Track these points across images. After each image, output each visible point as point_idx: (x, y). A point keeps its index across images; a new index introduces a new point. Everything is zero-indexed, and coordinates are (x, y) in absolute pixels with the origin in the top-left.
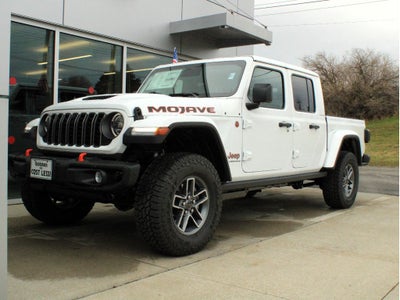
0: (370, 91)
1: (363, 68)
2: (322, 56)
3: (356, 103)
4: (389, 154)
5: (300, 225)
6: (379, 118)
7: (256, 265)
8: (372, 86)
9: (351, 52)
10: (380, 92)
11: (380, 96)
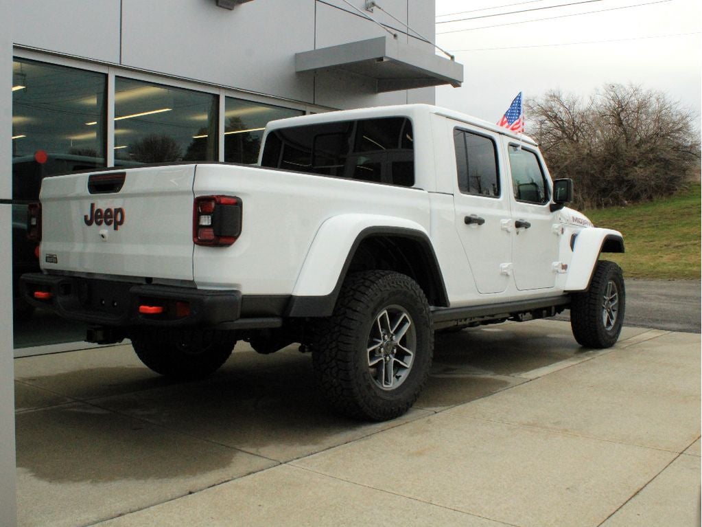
0: (635, 153)
1: (622, 115)
2: (555, 97)
3: (611, 173)
4: (665, 259)
5: (504, 384)
6: (650, 198)
7: (420, 454)
8: (638, 146)
9: (602, 90)
10: (651, 156)
11: (650, 162)
